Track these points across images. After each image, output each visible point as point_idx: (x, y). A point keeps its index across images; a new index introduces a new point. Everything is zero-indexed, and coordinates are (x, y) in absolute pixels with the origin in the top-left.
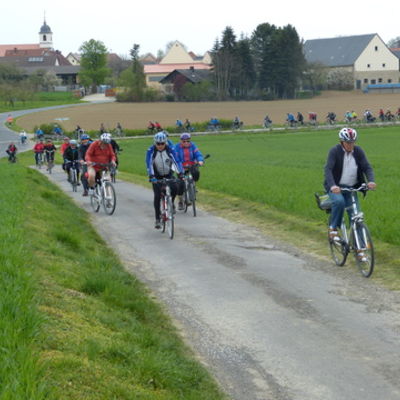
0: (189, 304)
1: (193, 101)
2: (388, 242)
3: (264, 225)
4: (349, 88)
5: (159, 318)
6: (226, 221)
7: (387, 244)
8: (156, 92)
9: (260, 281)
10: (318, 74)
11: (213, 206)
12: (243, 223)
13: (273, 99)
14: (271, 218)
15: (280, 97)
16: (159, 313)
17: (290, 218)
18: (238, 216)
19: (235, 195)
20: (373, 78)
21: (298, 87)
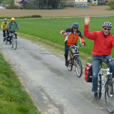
0: (24, 71)
1: (28, 9)
2: (84, 52)
3: (48, 46)
4: (73, 6)
5: (14, 76)
6: (37, 45)
7: (84, 53)
8: (18, 6)
9: (46, 64)
10: (64, 2)
11: (33, 40)
12: (42, 46)
13: (51, 9)
14: (50, 44)
15: (54, 9)
16: (14, 75)
17: (56, 44)
18: (40, 44)
19: (40, 37)
20: (80, 4)
21: (59, 6)
